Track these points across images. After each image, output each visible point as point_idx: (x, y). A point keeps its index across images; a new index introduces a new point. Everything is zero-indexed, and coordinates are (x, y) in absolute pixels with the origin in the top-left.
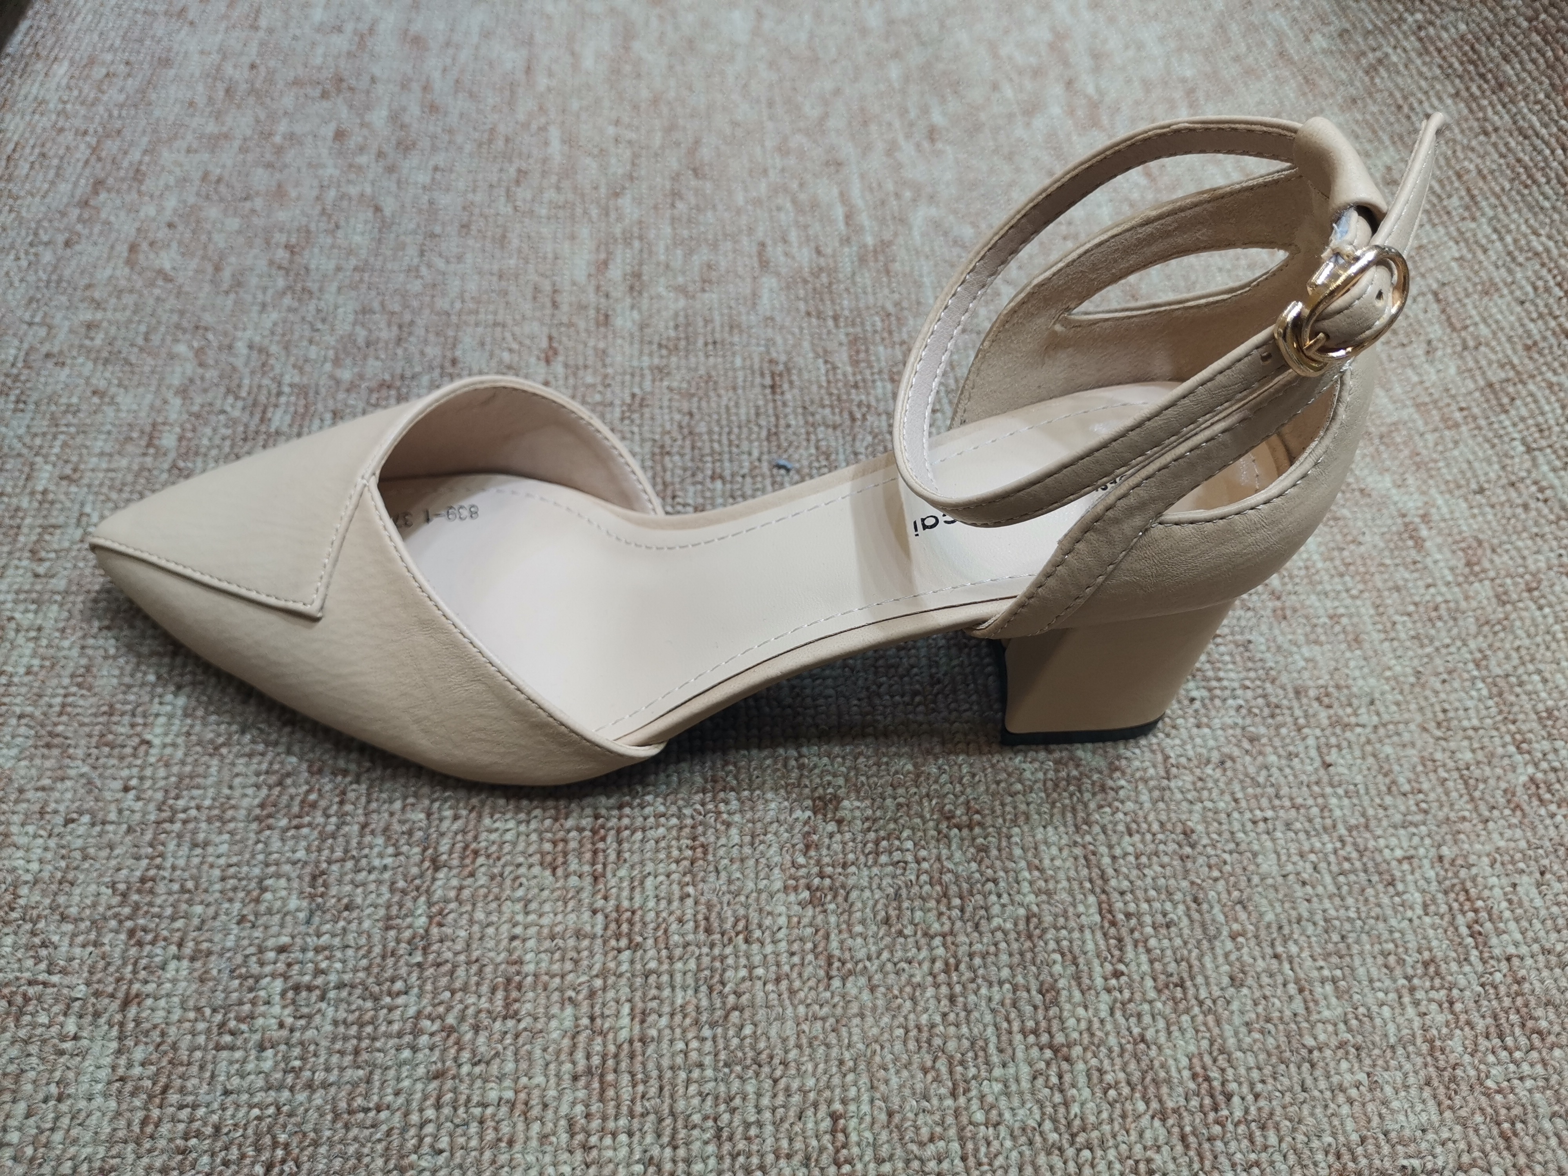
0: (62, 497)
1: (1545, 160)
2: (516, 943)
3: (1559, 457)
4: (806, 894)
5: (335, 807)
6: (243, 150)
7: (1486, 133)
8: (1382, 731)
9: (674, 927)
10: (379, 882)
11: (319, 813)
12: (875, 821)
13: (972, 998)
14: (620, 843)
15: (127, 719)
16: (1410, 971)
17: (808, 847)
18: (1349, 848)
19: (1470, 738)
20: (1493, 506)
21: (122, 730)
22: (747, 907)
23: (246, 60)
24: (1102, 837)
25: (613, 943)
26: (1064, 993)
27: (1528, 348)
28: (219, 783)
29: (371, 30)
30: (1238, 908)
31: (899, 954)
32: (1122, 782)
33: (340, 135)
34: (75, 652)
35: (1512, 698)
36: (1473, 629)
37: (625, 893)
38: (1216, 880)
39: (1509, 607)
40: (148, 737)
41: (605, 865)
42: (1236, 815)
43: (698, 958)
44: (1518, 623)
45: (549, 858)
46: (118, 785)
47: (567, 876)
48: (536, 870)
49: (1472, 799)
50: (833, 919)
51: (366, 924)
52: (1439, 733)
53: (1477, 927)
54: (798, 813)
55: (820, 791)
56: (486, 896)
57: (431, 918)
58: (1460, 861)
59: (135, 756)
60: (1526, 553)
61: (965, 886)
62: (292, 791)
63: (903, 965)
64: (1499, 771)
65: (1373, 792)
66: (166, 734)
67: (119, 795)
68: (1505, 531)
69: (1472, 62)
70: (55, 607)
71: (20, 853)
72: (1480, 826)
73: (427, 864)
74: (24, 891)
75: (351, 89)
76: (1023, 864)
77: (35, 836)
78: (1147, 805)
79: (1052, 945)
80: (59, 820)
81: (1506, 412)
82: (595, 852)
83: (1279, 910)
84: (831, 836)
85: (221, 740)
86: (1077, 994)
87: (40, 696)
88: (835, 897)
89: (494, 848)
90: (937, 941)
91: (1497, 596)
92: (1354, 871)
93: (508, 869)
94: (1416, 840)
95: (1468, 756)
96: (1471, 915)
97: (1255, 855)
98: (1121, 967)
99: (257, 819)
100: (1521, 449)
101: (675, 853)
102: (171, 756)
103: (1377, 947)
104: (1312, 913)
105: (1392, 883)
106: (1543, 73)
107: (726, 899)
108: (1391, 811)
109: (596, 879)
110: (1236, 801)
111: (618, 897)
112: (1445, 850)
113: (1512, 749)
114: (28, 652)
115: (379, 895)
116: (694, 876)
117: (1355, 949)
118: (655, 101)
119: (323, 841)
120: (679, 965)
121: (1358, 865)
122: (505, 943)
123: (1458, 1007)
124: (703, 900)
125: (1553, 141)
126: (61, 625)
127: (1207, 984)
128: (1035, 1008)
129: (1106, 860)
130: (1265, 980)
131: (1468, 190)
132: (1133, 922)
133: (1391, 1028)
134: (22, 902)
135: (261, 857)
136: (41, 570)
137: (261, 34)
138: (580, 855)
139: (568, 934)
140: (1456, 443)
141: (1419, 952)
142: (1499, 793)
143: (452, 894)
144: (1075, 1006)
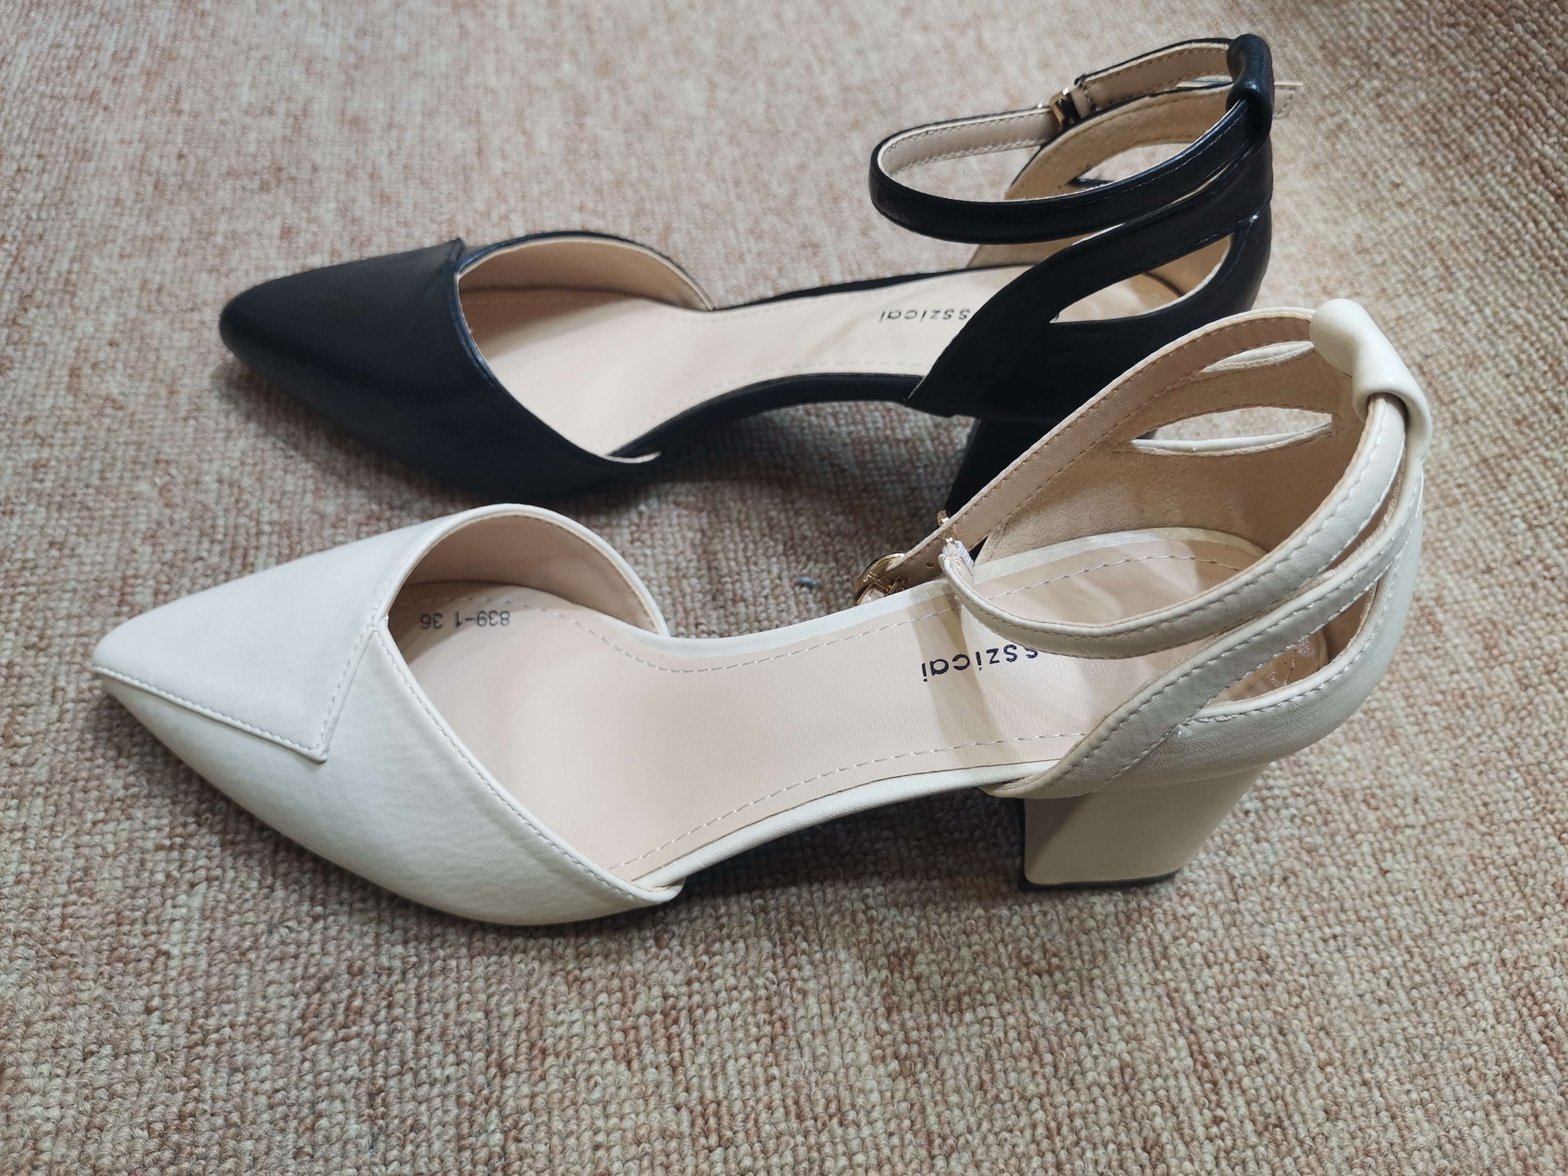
0: (31, 670)
1: (1518, 232)
2: (601, 1153)
3: (1561, 535)
4: (894, 1065)
5: (383, 1013)
6: (183, 253)
7: (1454, 203)
8: (1430, 831)
9: (764, 1116)
10: (444, 1096)
11: (366, 1021)
12: (953, 974)
13: (1078, 1163)
14: (694, 1025)
15: (138, 928)
16: (1492, 1086)
17: (889, 1011)
18: (1418, 959)
19: (1512, 832)
20: (1502, 586)
21: (134, 941)
22: (836, 1085)
23: (172, 150)
24: (1182, 973)
25: (702, 1141)
26: (1169, 1147)
27: (1518, 423)
28: (251, 994)
29: (305, 112)
30: (1322, 1034)
31: (998, 1124)
32: (1193, 909)
33: (287, 233)
34: (69, 853)
35: (1547, 787)
36: (1501, 717)
37: (707, 1083)
38: (1296, 1007)
39: (1531, 691)
40: (165, 947)
41: (681, 1052)
42: (1307, 935)
43: (794, 1149)
44: (1542, 708)
45: (622, 1051)
46: (138, 1006)
47: (643, 1069)
48: (610, 1066)
49: (1524, 896)
50: (926, 1091)
51: (437, 1146)
52: (1483, 828)
53: (1548, 1033)
54: (874, 973)
55: (893, 946)
56: (561, 1101)
57: (505, 1133)
58: (1521, 964)
59: (152, 970)
60: (1540, 633)
61: (1054, 1039)
62: (333, 996)
63: (1005, 1135)
64: (1545, 864)
65: (1432, 898)
66: (185, 943)
67: (140, 1019)
68: (1517, 612)
69: (1435, 131)
70: (39, 801)
71: (36, 1099)
72: (1536, 925)
73: (493, 1070)
74: (46, 1144)
75: (292, 179)
76: (1108, 1010)
77: (52, 1076)
78: (1221, 932)
79: (1150, 1096)
80: (76, 1054)
81: (1503, 488)
82: (669, 1038)
83: (1361, 1033)
84: (911, 996)
85: (247, 944)
86: (1181, 1147)
87: (36, 908)
88: (925, 1064)
89: (563, 1044)
90: (1035, 1104)
91: (1519, 681)
92: (1424, 984)
93: (581, 1067)
94: (1478, 944)
95: (1514, 850)
96: (1540, 1019)
97: (1330, 975)
98: (1220, 1112)
99: (300, 1033)
100: (1523, 526)
101: (754, 1030)
102: (194, 967)
103: (1458, 1064)
104: (1392, 1033)
105: (1461, 993)
106: (1508, 146)
107: (813, 1079)
108: (1450, 916)
109: (674, 1069)
110: (1304, 919)
111: (701, 1086)
112: (1507, 953)
113: (1554, 840)
114: (15, 857)
115: (446, 1112)
116: (776, 1056)
117: (1439, 1068)
118: (618, 184)
119: (376, 1053)
120: (775, 1160)
121: (1428, 976)
122: (588, 1153)
123: (1544, 1120)
124: (789, 1082)
125: (1524, 214)
126: (49, 821)
127: (1305, 1121)
128: (1142, 1167)
129: (1189, 997)
130: (1358, 1110)
131: (1442, 261)
132: (1225, 1062)
133: (1484, 1149)
134: (45, 1157)
135: (309, 1078)
136: (18, 759)
137: (185, 118)
138: (653, 1044)
139: (655, 1135)
140: (1458, 520)
141: (1498, 1063)
142: (1548, 887)
143: (525, 1103)
144: (1181, 1160)
